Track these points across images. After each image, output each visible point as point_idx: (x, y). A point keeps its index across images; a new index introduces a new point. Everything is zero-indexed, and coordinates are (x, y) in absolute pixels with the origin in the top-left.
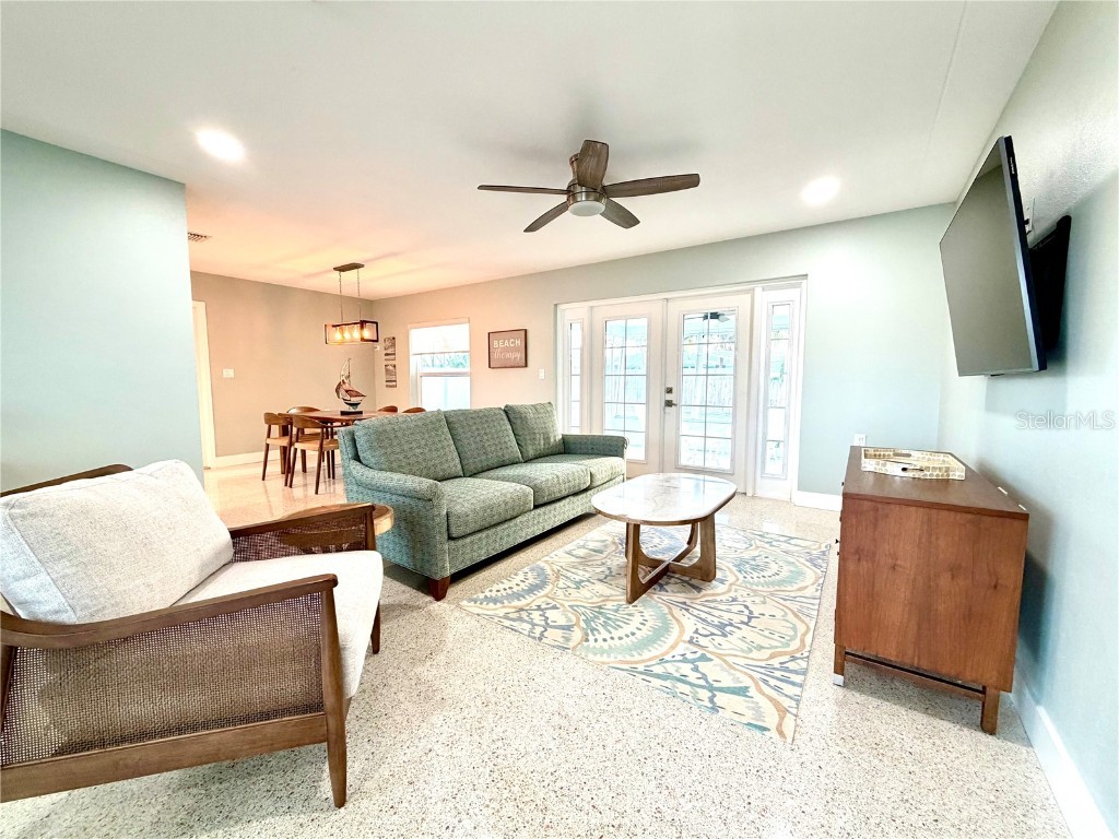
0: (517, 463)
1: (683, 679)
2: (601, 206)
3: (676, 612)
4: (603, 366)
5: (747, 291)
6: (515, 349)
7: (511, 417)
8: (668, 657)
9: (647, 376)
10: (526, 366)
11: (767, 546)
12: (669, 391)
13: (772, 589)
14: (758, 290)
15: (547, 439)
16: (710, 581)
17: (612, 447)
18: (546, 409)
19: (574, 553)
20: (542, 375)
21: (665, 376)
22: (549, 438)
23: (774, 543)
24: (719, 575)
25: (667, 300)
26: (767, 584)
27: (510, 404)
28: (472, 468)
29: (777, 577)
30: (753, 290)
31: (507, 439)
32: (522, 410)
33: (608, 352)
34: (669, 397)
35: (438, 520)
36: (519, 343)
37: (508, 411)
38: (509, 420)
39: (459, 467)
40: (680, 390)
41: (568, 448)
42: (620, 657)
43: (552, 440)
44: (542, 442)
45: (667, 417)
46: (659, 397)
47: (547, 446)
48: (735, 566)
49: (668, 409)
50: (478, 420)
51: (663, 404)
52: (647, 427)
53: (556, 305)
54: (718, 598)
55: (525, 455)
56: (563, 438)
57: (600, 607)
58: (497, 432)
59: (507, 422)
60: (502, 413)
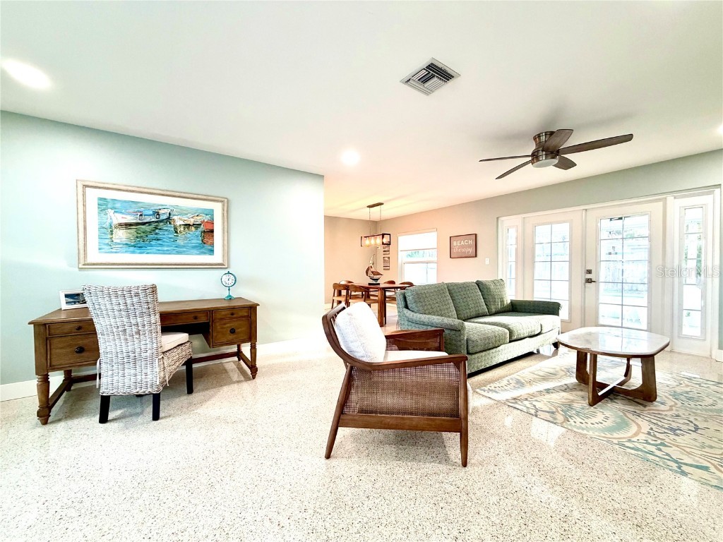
0: (486, 316)
1: (651, 453)
2: (556, 161)
3: (630, 416)
4: (533, 256)
6: (470, 246)
8: (633, 439)
9: (570, 262)
10: (476, 256)
11: (697, 386)
12: (589, 272)
13: (711, 414)
14: (670, 199)
16: (652, 401)
17: (550, 309)
18: (500, 284)
19: (536, 373)
20: (487, 262)
21: (585, 261)
22: (503, 301)
23: (702, 385)
24: (658, 399)
25: (586, 210)
26: (706, 410)
27: (480, 280)
29: (714, 407)
30: (666, 198)
31: (480, 301)
32: (487, 283)
33: (538, 247)
34: (589, 276)
35: (462, 342)
36: (471, 242)
37: (478, 284)
38: (480, 290)
40: (598, 271)
41: (516, 308)
42: (597, 433)
43: (505, 303)
44: (499, 304)
45: (586, 289)
46: (580, 277)
47: (502, 306)
48: (670, 395)
49: (588, 285)
50: (464, 289)
51: (584, 281)
52: (570, 297)
53: (498, 218)
54: (664, 413)
55: (490, 310)
56: (511, 302)
57: (569, 405)
58: (474, 297)
60: (476, 285)
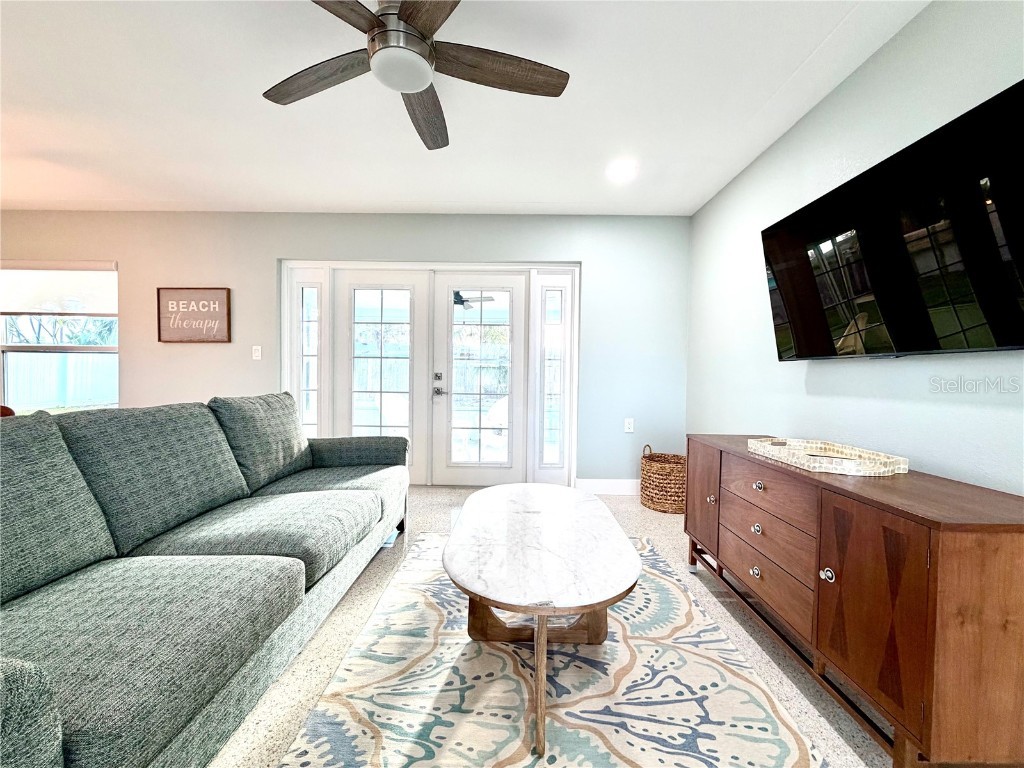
0: (239, 498)
4: (351, 346)
5: (520, 272)
6: (211, 316)
7: (224, 419)
10: (229, 340)
12: (438, 377)
14: (534, 272)
15: (288, 448)
16: (600, 644)
18: (280, 403)
20: (257, 354)
21: (432, 361)
22: (290, 448)
25: (434, 271)
27: (221, 396)
28: (141, 530)
30: (530, 271)
31: (219, 459)
34: (438, 384)
36: (217, 306)
37: (216, 408)
38: (221, 424)
39: (105, 536)
40: (450, 376)
43: (296, 450)
44: (281, 455)
45: (435, 407)
46: (425, 385)
47: (288, 460)
49: (437, 398)
51: (431, 392)
52: (411, 421)
53: (280, 261)
56: (311, 445)
58: (198, 448)
59: (216, 426)
60: (206, 411)
